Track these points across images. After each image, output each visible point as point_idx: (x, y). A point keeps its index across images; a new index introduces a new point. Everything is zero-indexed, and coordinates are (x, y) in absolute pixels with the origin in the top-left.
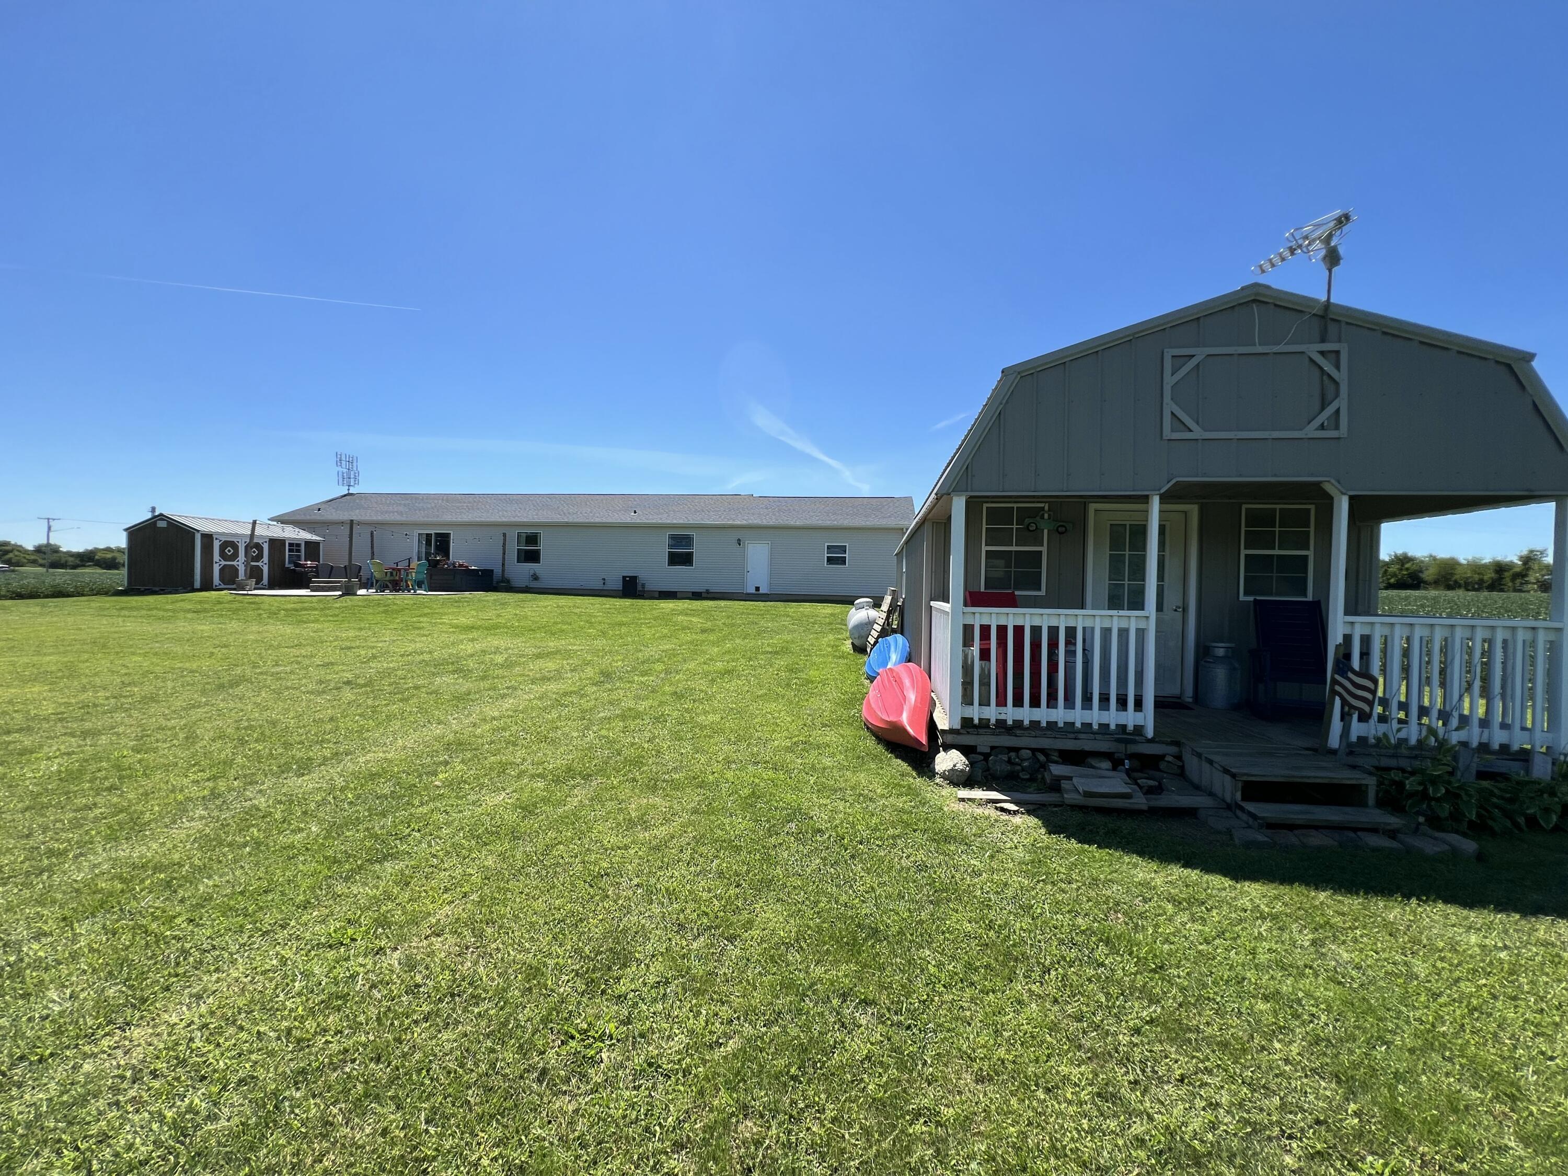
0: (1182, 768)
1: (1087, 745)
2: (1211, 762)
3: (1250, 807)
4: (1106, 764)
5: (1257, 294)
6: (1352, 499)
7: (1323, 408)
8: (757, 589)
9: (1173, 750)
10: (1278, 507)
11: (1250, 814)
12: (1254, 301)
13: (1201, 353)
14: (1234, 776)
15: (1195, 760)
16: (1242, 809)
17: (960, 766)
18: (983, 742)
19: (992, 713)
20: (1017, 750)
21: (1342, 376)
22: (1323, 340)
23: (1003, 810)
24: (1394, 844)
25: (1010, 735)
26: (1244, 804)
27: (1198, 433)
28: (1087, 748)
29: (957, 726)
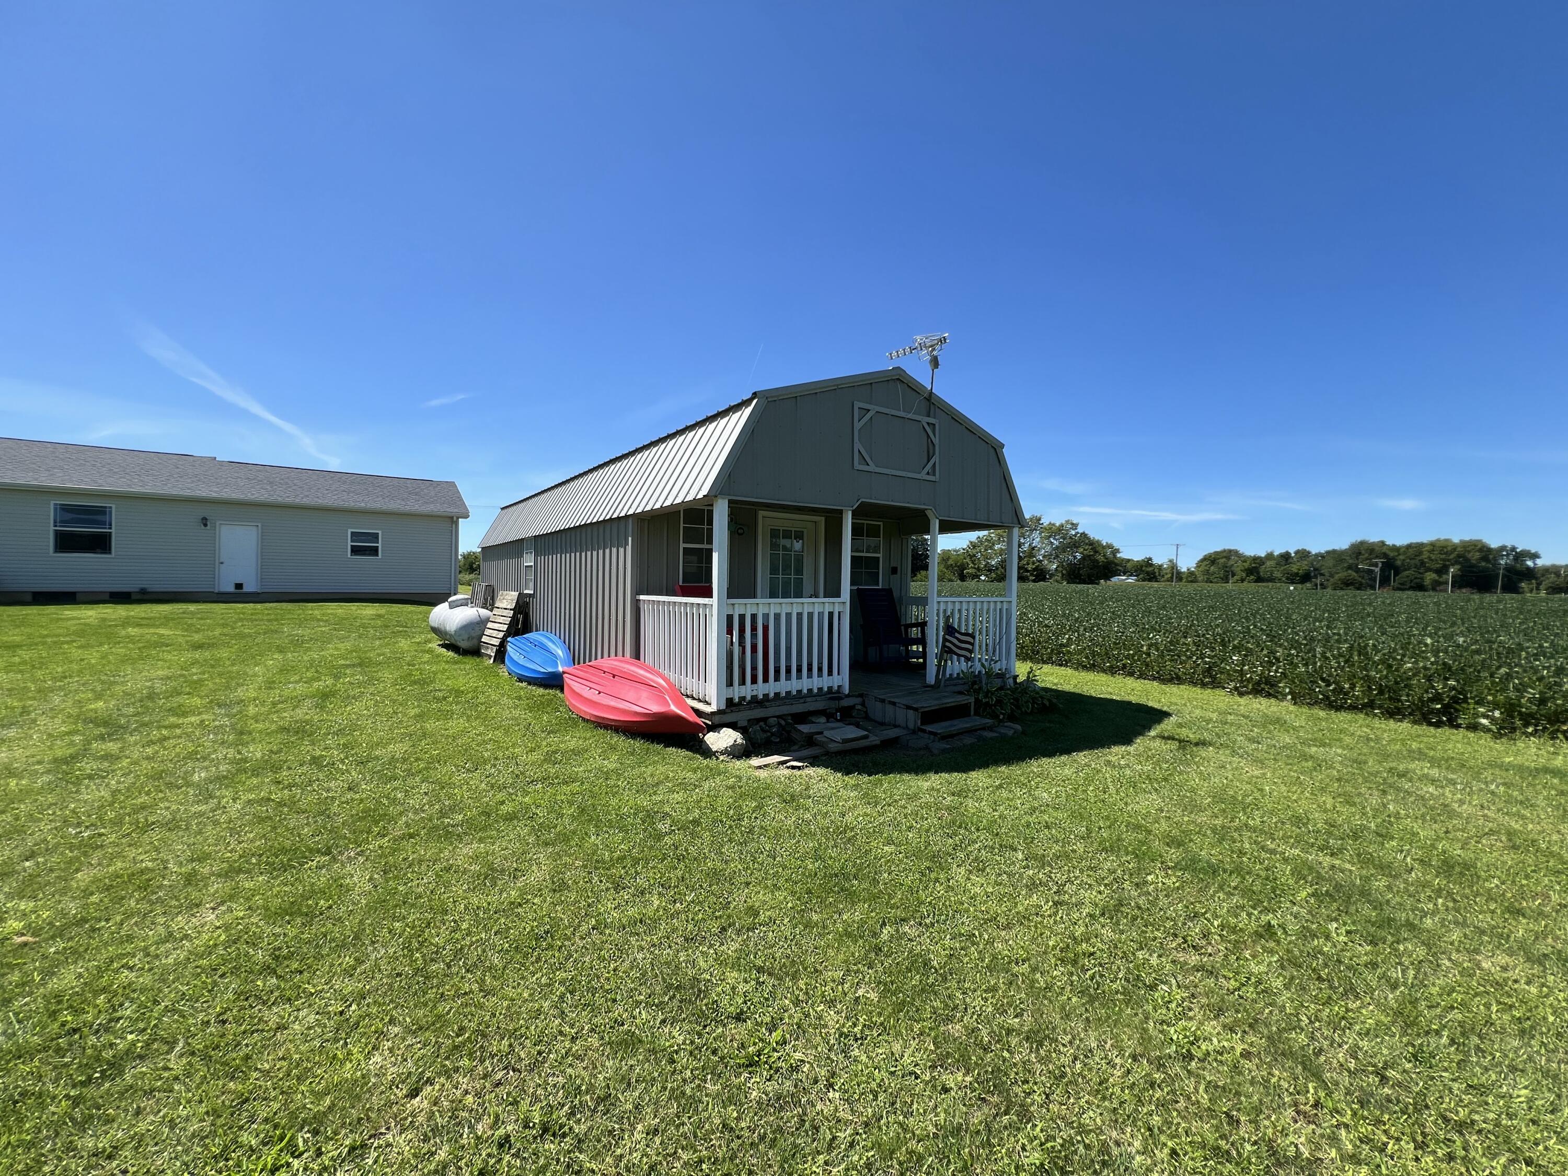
0: (866, 712)
1: (811, 706)
2: (894, 704)
3: (929, 728)
4: (823, 720)
5: (900, 375)
6: (940, 521)
7: (928, 461)
8: (239, 586)
9: (859, 700)
10: (866, 522)
11: (931, 733)
12: (898, 379)
13: (874, 408)
14: (916, 709)
15: (879, 704)
16: (924, 731)
17: (739, 741)
18: (742, 717)
19: (748, 691)
20: (765, 719)
21: (936, 441)
22: (929, 416)
23: (793, 768)
24: (995, 735)
25: (762, 707)
26: (923, 727)
27: (872, 468)
28: (811, 709)
29: (723, 707)
